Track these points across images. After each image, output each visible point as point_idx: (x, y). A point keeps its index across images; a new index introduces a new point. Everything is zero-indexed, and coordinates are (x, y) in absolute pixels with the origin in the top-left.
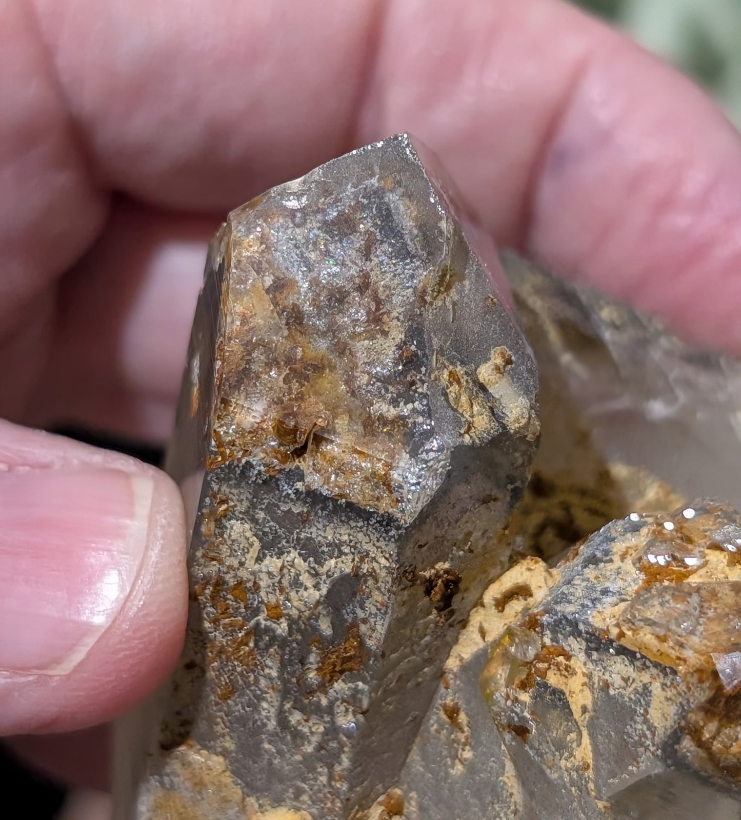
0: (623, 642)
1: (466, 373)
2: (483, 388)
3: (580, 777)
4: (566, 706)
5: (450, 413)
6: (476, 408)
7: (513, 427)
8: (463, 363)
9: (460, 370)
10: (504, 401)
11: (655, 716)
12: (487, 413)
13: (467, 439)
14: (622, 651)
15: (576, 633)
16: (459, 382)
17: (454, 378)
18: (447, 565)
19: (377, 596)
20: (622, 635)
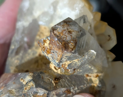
0: (60, 60)
1: (25, 87)
2: (26, 83)
3: (80, 60)
4: (70, 64)
5: (31, 89)
6: (30, 85)
7: (32, 78)
8: (23, 87)
9: (24, 88)
10: (28, 80)
11: (69, 55)
12: (30, 83)
13: (34, 86)
14: (61, 59)
15: (59, 64)
16: (26, 88)
17: (26, 89)
18: (53, 81)
19: (59, 91)
20: (59, 60)
